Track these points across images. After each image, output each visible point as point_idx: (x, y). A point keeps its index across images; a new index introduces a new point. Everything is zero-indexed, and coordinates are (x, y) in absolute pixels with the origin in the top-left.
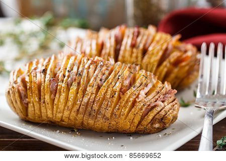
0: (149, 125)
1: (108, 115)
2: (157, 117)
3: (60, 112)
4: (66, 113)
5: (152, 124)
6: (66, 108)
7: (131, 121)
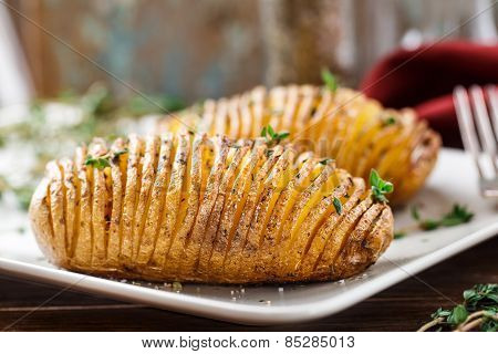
0: (340, 259)
1: (255, 239)
2: (353, 236)
3: (148, 243)
4: (162, 244)
5: (346, 255)
6: (162, 231)
7: (303, 250)
